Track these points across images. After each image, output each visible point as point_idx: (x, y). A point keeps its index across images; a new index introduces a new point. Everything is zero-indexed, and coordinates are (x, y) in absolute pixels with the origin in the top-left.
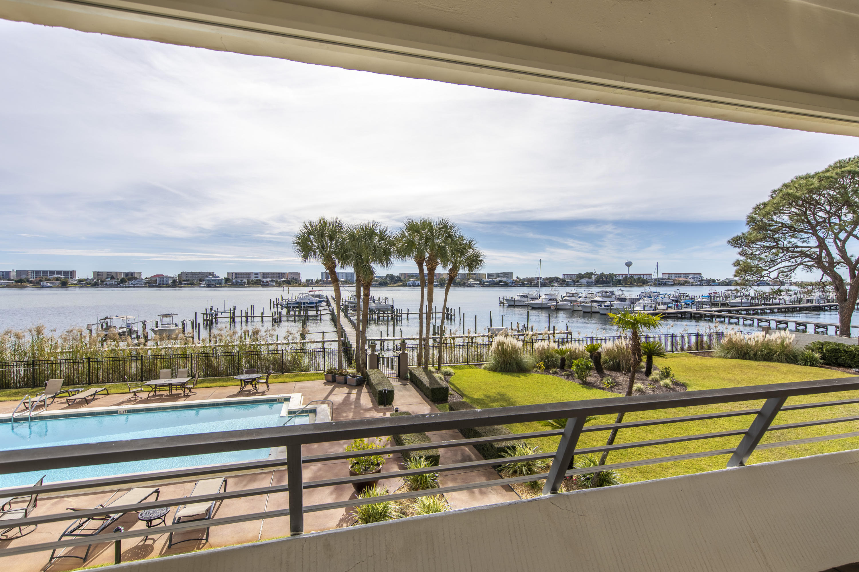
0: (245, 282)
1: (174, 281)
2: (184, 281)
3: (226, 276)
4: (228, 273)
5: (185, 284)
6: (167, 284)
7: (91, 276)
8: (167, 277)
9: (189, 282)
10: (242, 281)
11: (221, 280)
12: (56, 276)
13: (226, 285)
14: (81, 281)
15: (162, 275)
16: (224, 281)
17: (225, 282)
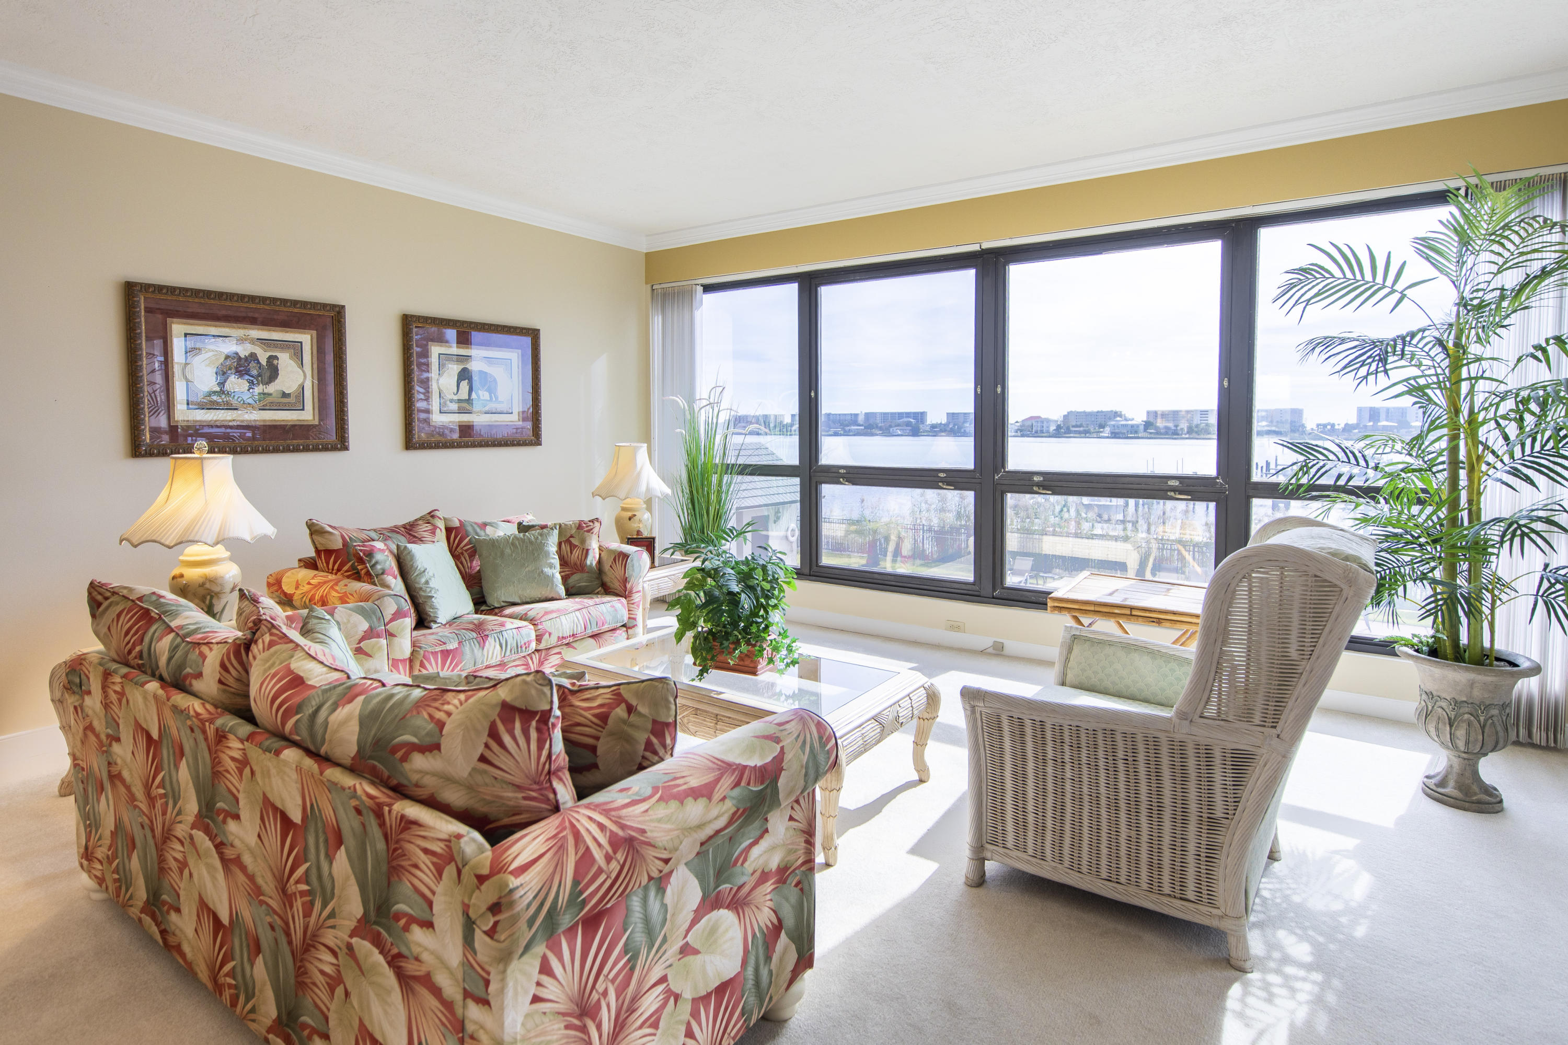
0: (1182, 429)
1: (1059, 427)
2: (1073, 426)
3: (1145, 419)
4: (1148, 413)
5: (1075, 432)
6: (1048, 432)
7: (944, 421)
8: (1048, 421)
9: (1081, 429)
10: (1176, 426)
11: (1138, 426)
12: (905, 420)
13: (1146, 435)
14: (933, 426)
15: (1039, 417)
16: (1142, 428)
17: (1145, 430)
